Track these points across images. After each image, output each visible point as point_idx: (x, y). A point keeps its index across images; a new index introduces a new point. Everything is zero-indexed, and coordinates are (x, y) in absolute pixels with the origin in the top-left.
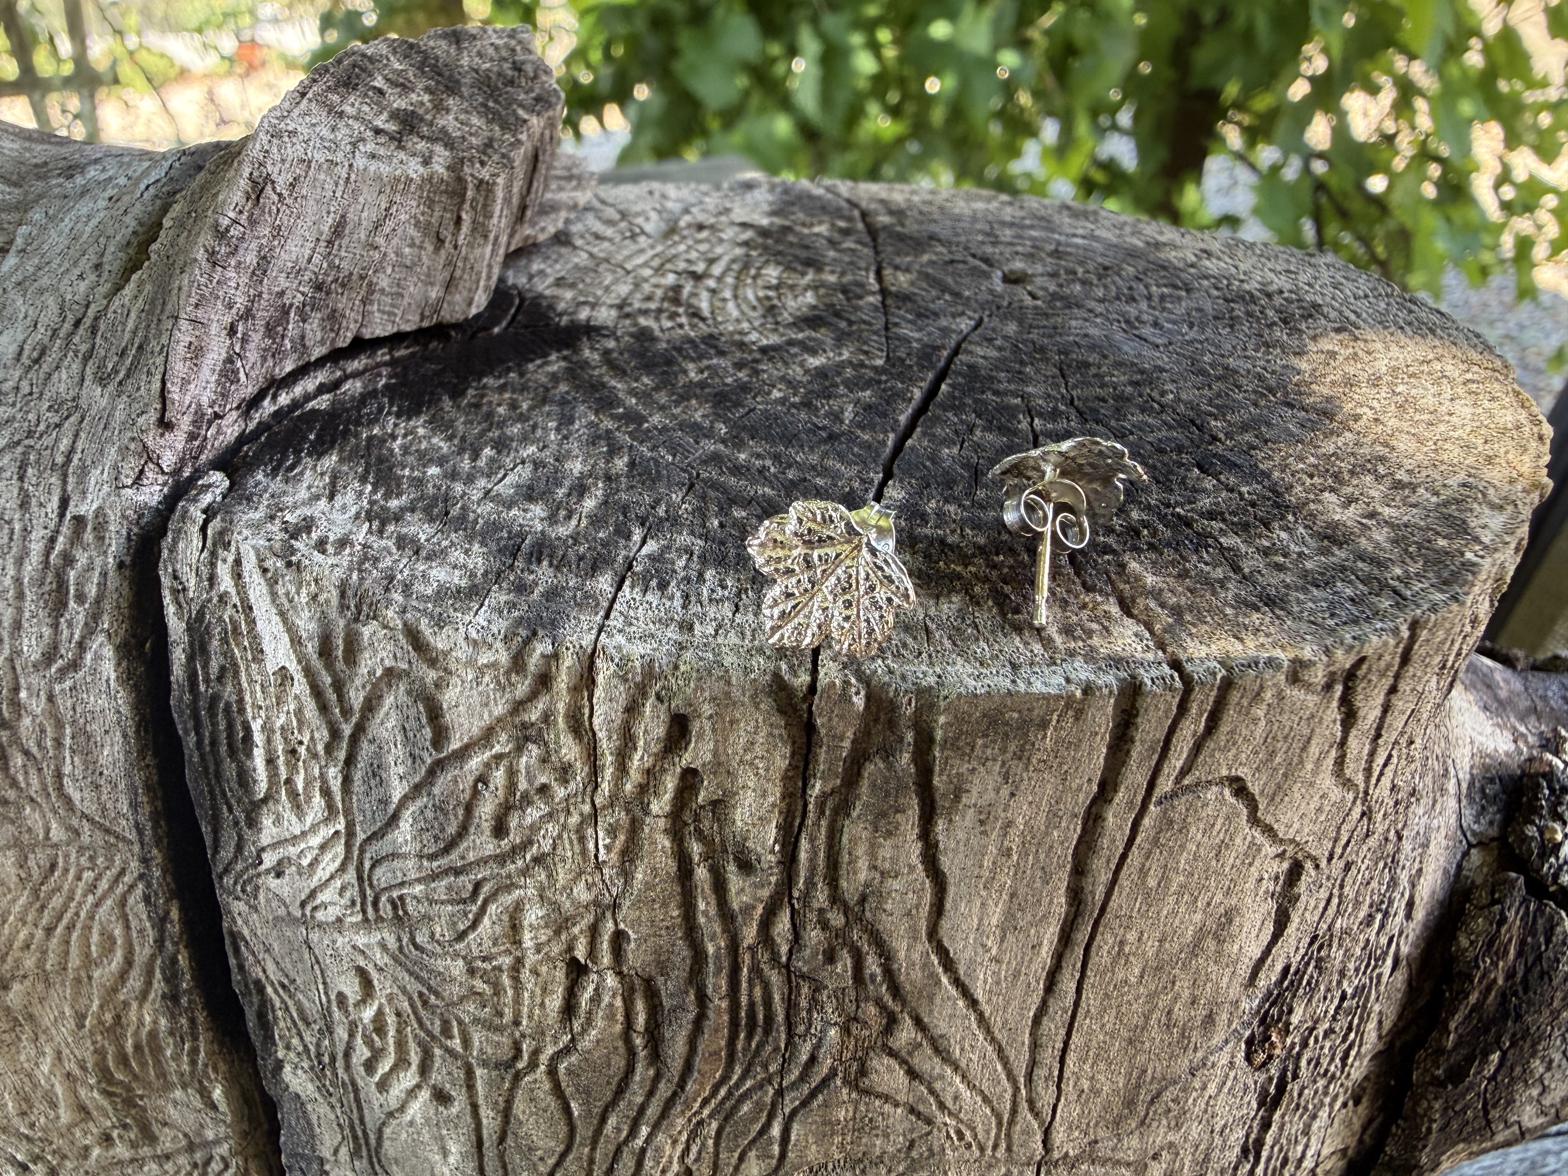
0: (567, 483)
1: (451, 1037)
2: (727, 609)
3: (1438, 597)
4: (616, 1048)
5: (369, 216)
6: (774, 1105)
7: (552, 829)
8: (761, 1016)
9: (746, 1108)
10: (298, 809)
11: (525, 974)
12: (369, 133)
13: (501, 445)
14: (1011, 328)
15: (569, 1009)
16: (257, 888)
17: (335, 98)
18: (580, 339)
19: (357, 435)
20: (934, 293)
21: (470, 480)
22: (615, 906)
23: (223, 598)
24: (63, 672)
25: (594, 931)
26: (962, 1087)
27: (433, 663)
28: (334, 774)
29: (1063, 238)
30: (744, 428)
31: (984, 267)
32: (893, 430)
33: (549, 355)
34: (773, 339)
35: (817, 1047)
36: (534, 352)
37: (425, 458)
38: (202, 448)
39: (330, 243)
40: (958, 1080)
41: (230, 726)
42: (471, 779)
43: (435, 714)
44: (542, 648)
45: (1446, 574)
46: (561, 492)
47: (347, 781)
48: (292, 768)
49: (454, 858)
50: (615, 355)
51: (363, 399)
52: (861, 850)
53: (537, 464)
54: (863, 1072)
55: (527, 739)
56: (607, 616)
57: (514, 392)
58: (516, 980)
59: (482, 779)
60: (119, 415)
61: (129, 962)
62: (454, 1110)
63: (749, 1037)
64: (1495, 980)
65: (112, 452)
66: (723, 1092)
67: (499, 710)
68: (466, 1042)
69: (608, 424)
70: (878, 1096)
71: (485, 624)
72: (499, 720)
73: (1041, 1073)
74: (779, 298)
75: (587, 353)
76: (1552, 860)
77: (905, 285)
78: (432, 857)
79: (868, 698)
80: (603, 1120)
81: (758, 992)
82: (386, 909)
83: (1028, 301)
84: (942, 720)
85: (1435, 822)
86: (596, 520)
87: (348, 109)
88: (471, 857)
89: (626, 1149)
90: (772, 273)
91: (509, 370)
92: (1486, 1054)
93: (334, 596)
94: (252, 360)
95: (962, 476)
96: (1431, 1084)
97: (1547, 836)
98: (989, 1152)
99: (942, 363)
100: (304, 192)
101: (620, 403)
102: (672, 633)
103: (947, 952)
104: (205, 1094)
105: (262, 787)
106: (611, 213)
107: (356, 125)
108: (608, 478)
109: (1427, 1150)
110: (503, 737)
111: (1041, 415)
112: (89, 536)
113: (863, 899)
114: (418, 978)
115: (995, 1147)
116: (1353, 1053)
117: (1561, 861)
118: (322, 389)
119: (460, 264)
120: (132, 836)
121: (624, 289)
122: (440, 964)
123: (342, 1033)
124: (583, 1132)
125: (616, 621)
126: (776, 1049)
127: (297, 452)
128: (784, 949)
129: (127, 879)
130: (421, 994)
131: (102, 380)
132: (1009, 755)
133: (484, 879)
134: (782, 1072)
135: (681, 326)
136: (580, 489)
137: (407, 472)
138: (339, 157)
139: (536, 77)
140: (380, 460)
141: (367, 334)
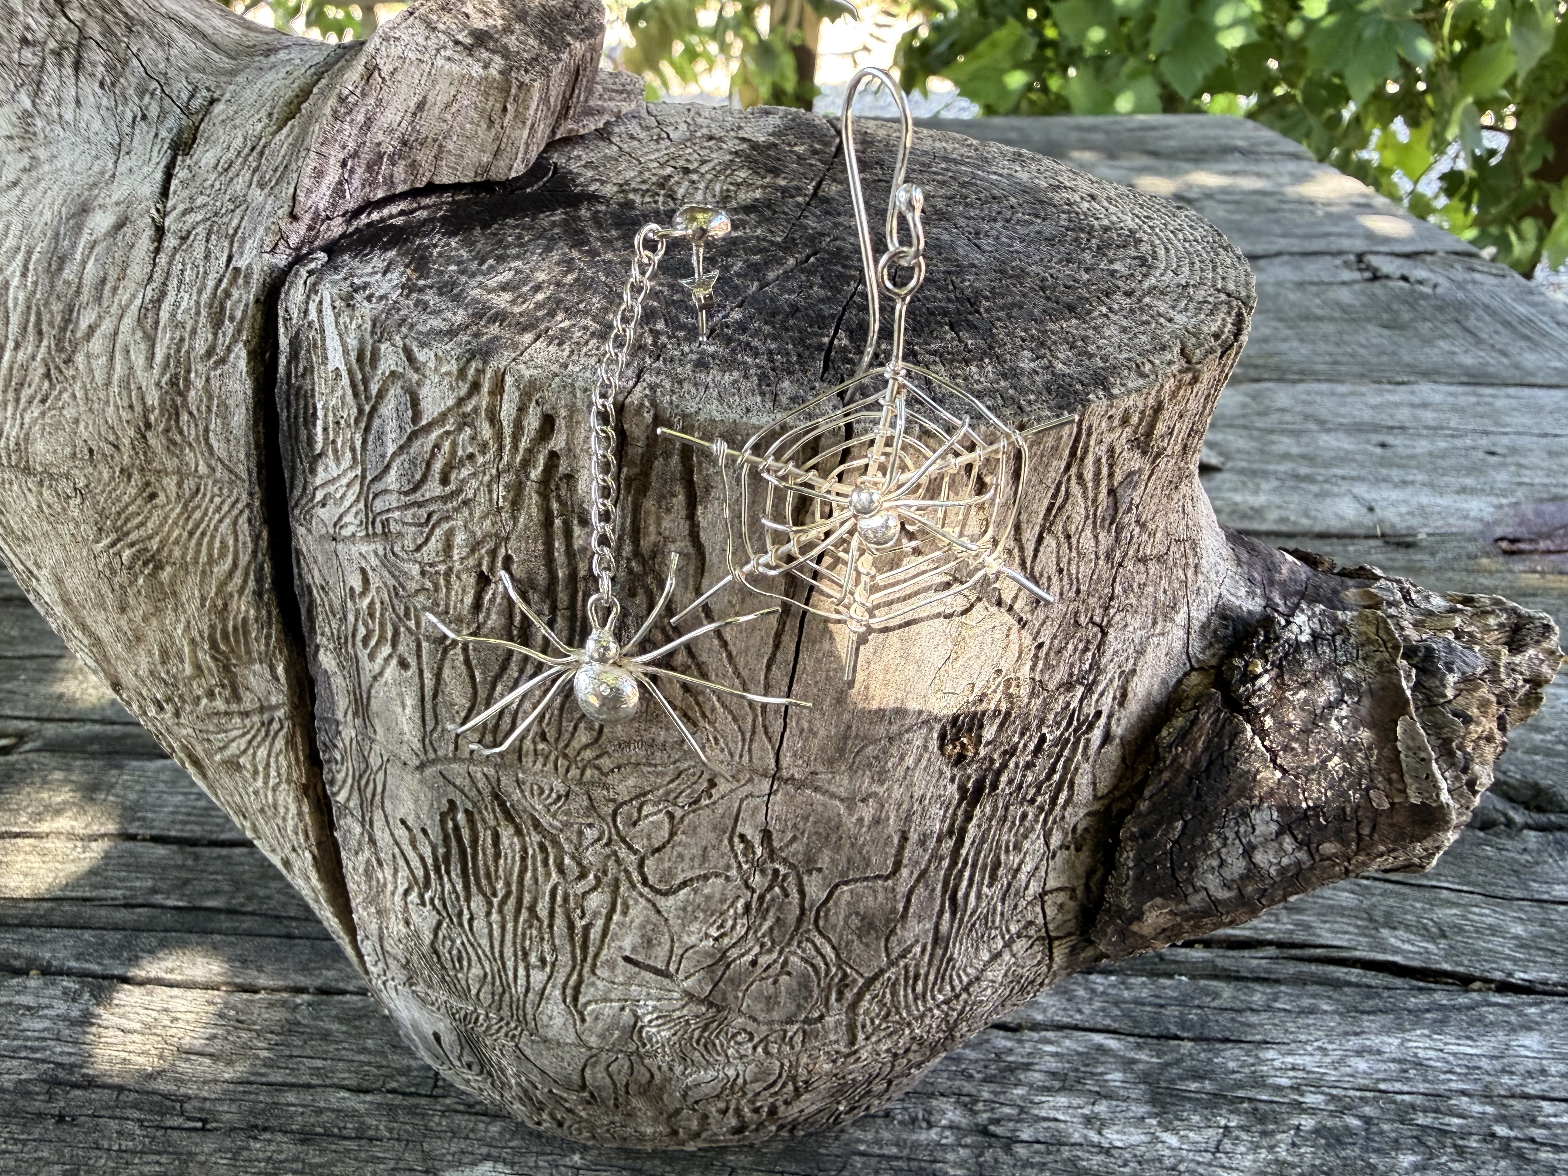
0: (531, 284)
1: (410, 619)
5: (442, 99)
7: (475, 484)
10: (337, 460)
11: (453, 578)
12: (451, 43)
13: (501, 259)
15: (478, 607)
16: (312, 516)
17: (434, 18)
18: (582, 202)
19: (413, 242)
21: (473, 275)
22: (508, 538)
23: (310, 324)
24: (217, 364)
25: (493, 553)
26: (717, 705)
27: (417, 370)
28: (358, 437)
33: (557, 210)
36: (548, 207)
37: (449, 260)
38: (316, 237)
39: (414, 114)
40: (714, 698)
41: (306, 406)
42: (431, 445)
43: (415, 403)
44: (476, 365)
46: (524, 289)
47: (364, 442)
48: (337, 434)
49: (417, 496)
50: (601, 215)
51: (424, 222)
52: (652, 520)
53: (518, 271)
55: (465, 423)
56: (521, 354)
57: (523, 229)
58: (448, 582)
59: (437, 446)
60: (268, 208)
61: (235, 565)
62: (409, 673)
64: (1183, 765)
65: (261, 230)
67: (450, 402)
69: (575, 254)
71: (450, 350)
72: (450, 409)
74: (736, 192)
75: (583, 211)
78: (406, 494)
79: (655, 417)
80: (494, 688)
82: (379, 528)
86: (539, 306)
87: (441, 26)
88: (427, 496)
90: (742, 175)
91: (526, 216)
92: (1171, 821)
93: (368, 326)
94: (356, 185)
97: (1251, 669)
98: (737, 759)
100: (400, 78)
101: (588, 242)
102: (555, 368)
104: (272, 669)
105: (319, 447)
106: (651, 121)
107: (443, 37)
108: (558, 284)
110: (451, 421)
112: (241, 281)
113: (653, 555)
114: (393, 576)
115: (741, 756)
117: (1256, 687)
118: (402, 213)
119: (505, 140)
120: (245, 476)
121: (630, 174)
122: (406, 566)
123: (351, 618)
124: (482, 694)
125: (525, 357)
127: (373, 247)
129: (240, 506)
130: (394, 588)
131: (261, 186)
133: (434, 512)
135: (656, 202)
136: (537, 288)
137: (436, 267)
138: (426, 57)
140: (422, 257)
141: (437, 181)
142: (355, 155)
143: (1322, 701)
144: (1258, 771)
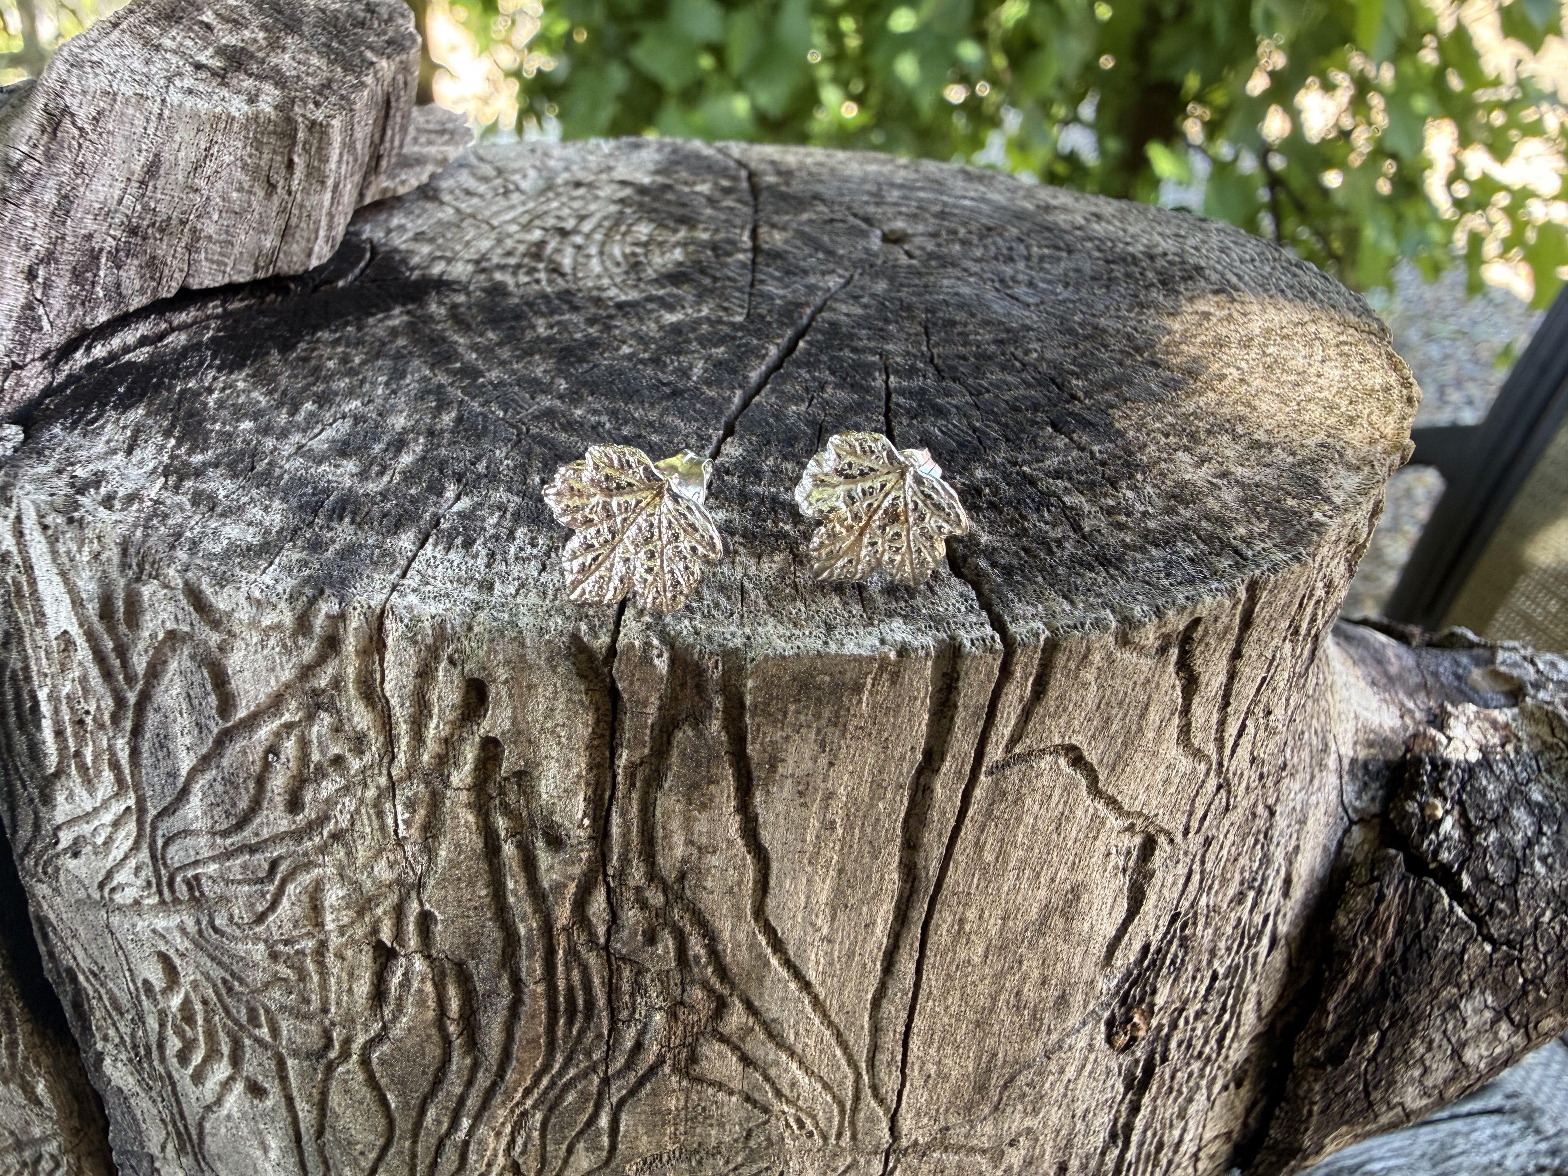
0: (386, 438)
1: (259, 1026)
2: (533, 568)
3: (1279, 556)
4: (429, 1036)
5: (187, 156)
6: (600, 1094)
7: (349, 803)
8: (580, 1002)
9: (571, 1097)
10: (89, 783)
11: (330, 959)
12: (188, 68)
13: (324, 400)
14: (881, 286)
15: (379, 995)
16: (57, 869)
17: (155, 31)
18: (427, 293)
19: (170, 388)
20: (807, 250)
21: (284, 434)
22: (420, 886)
23: (5, 558)
25: (399, 912)
26: (799, 1074)
27: (216, 625)
28: (121, 744)
29: (951, 200)
30: (585, 384)
31: (864, 226)
32: (741, 387)
33: (393, 309)
34: (633, 295)
35: (642, 1033)
36: (377, 306)
37: (239, 413)
39: (143, 183)
40: (794, 1066)
41: (18, 696)
42: (260, 750)
43: (220, 681)
44: (328, 607)
45: (1291, 534)
46: (377, 448)
47: (135, 753)
48: (81, 740)
49: (247, 835)
50: (462, 309)
51: (185, 352)
52: (675, 825)
53: (358, 419)
54: (693, 1059)
55: (319, 706)
56: (404, 575)
57: (348, 345)
58: (321, 965)
59: (273, 750)
62: (269, 1103)
63: (570, 1023)
64: (1373, 960)
66: (545, 1081)
67: (287, 674)
68: (275, 1032)
69: (442, 378)
70: (711, 1084)
71: (271, 583)
72: (287, 686)
73: (883, 1057)
74: (646, 255)
75: (433, 307)
76: (1433, 836)
77: (779, 244)
78: (225, 834)
79: (673, 662)
80: (422, 1112)
81: (576, 975)
82: (182, 891)
83: (904, 260)
84: (750, 683)
85: (1314, 798)
86: (409, 476)
87: (167, 43)
88: (265, 833)
89: (448, 1142)
90: (643, 230)
91: (347, 324)
92: (1365, 1035)
93: (113, 553)
94: (57, 307)
95: (805, 433)
96: (1310, 1065)
97: (1428, 812)
98: (833, 1141)
99: (805, 320)
100: (110, 127)
101: (457, 356)
102: (470, 593)
103: (775, 932)
104: (28, 1089)
105: (52, 762)
106: (488, 170)
107: (174, 59)
108: (431, 433)
109: (1309, 1133)
110: (293, 705)
111: (897, 372)
113: (682, 877)
114: (220, 963)
115: (839, 1135)
116: (1230, 1035)
117: (1441, 837)
118: (144, 341)
119: (295, 211)
121: (485, 245)
122: (241, 948)
123: (152, 1023)
124: (403, 1125)
125: (412, 580)
126: (599, 1036)
127: (102, 406)
128: (601, 930)
130: (225, 981)
132: (824, 722)
133: (281, 858)
134: (607, 1059)
135: (538, 281)
136: (399, 444)
137: (217, 426)
138: (151, 91)
139: (390, 19)
140: (191, 414)
141: (195, 284)
142: (49, 258)
143: (1518, 839)
144: (1464, 950)
